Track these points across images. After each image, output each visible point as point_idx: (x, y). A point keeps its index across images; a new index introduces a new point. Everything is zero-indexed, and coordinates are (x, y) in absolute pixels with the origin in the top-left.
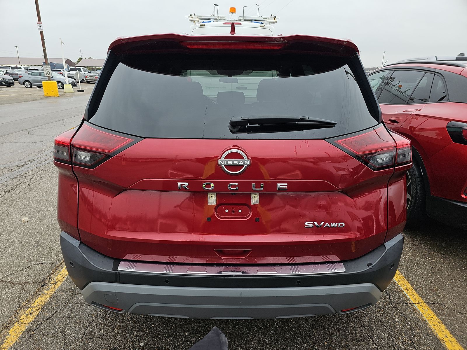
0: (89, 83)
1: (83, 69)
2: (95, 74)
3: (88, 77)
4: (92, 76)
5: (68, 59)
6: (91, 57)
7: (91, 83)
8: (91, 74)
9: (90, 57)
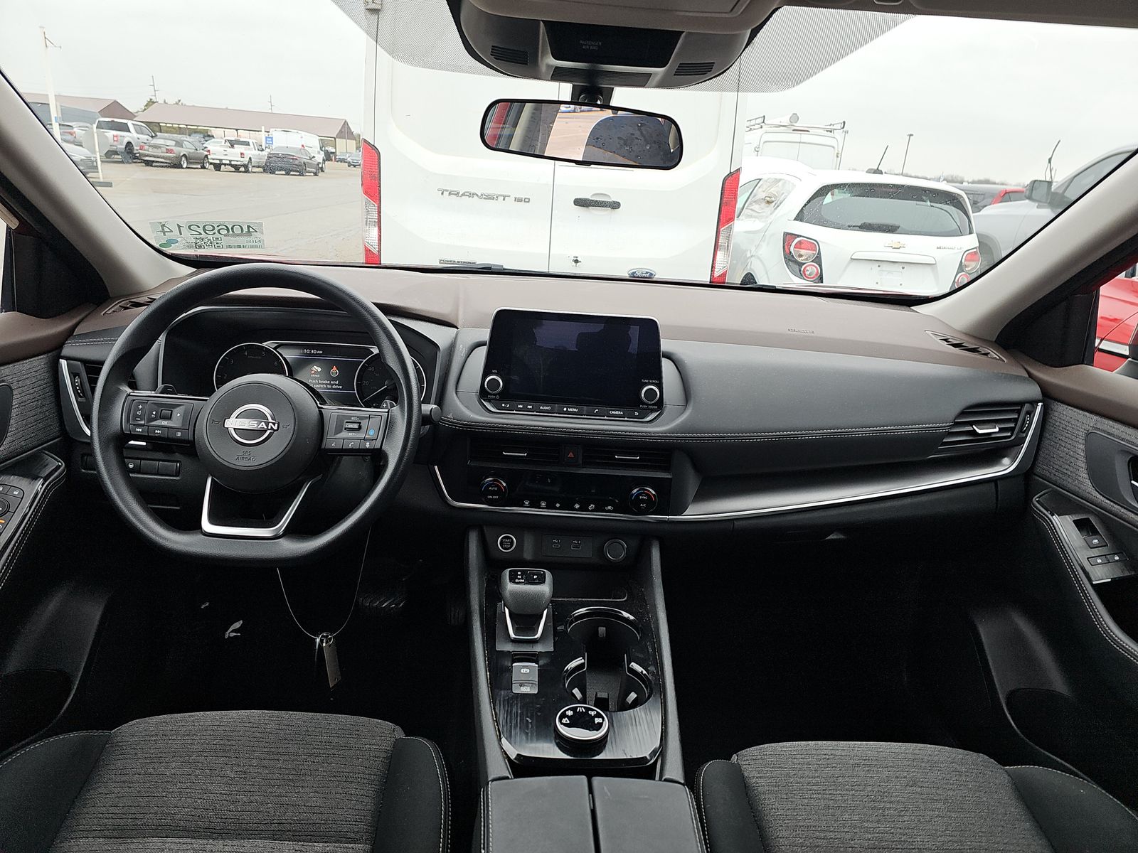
0: (149, 163)
1: (133, 124)
2: (169, 143)
3: (146, 147)
4: (157, 147)
5: (116, 102)
6: (179, 101)
7: (154, 164)
8: (155, 141)
9: (177, 101)
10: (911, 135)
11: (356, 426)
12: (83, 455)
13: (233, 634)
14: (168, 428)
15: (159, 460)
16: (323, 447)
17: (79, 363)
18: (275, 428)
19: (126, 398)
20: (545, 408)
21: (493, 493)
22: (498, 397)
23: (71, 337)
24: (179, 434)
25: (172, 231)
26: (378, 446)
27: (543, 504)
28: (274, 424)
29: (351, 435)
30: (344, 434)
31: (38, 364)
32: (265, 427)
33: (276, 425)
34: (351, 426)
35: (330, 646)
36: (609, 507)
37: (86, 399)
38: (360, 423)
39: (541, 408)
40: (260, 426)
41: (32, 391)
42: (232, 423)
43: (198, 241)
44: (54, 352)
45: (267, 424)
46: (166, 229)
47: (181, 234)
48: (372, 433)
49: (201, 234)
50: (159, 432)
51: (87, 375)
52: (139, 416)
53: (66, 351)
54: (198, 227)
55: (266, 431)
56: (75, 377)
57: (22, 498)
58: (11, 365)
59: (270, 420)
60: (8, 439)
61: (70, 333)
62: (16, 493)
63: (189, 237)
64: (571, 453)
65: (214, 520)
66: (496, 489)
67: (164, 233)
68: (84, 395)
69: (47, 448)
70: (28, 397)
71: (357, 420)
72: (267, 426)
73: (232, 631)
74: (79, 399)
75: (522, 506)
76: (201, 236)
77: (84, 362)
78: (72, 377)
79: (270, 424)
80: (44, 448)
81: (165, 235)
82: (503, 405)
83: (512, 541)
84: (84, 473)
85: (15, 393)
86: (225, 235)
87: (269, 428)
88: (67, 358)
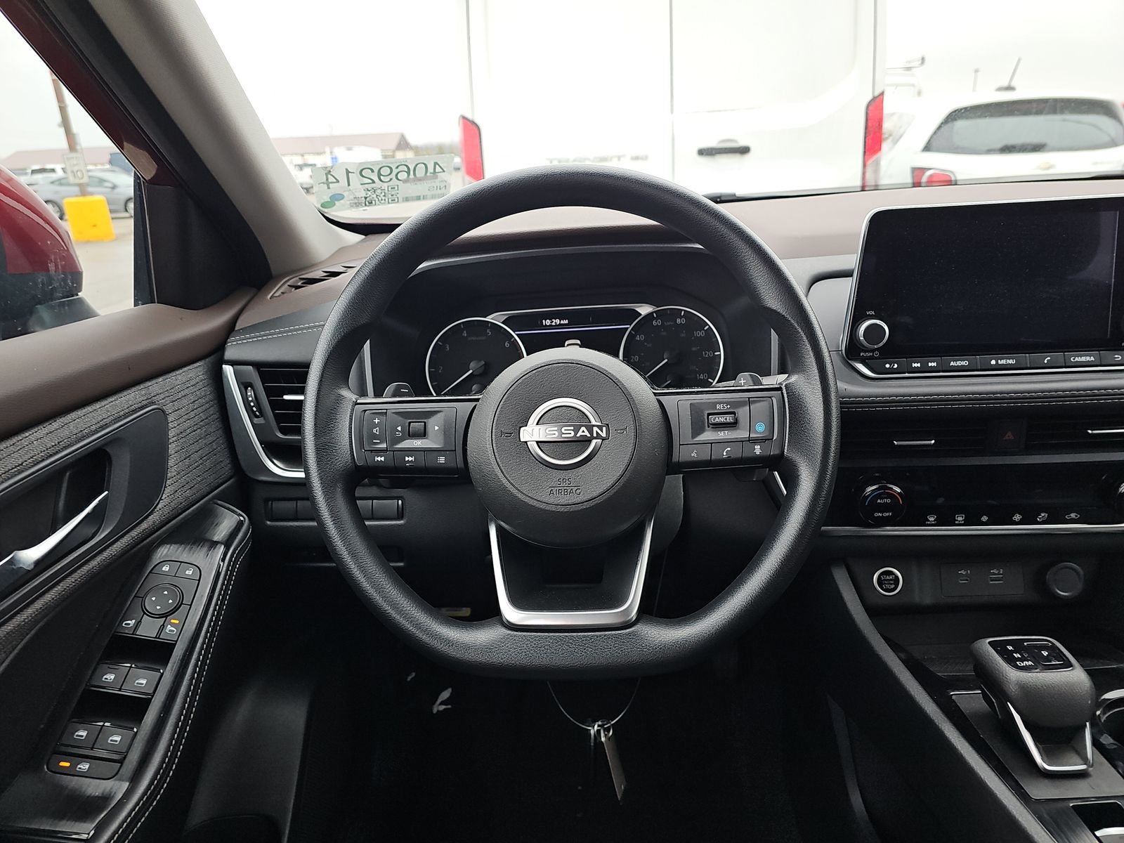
10: (977, 71)
11: (729, 419)
12: (266, 500)
13: (443, 707)
14: (425, 450)
15: (372, 498)
16: (675, 459)
17: (250, 368)
18: (604, 435)
19: (353, 410)
20: (959, 363)
21: (884, 508)
22: (877, 354)
23: (234, 332)
24: (442, 460)
25: (338, 181)
26: (774, 451)
27: (960, 519)
28: (600, 428)
29: (723, 435)
30: (708, 435)
31: (195, 374)
32: (589, 435)
33: (604, 429)
34: (721, 419)
35: (609, 739)
36: (1073, 515)
37: (264, 419)
38: (734, 413)
39: (952, 364)
40: (580, 433)
41: (192, 414)
42: (532, 433)
43: (369, 193)
44: (212, 357)
45: (590, 428)
46: (331, 179)
47: (349, 185)
48: (760, 428)
49: (374, 182)
50: (410, 459)
51: (263, 384)
52: (375, 437)
53: (230, 353)
54: (373, 171)
55: (590, 441)
56: (246, 389)
57: (199, 580)
58: (160, 379)
59: (593, 422)
60: (168, 491)
61: (230, 328)
62: (189, 572)
63: (358, 188)
64: (1009, 434)
65: (518, 601)
66: (889, 501)
67: (328, 183)
68: (260, 412)
69: (219, 497)
70: (188, 423)
71: (726, 408)
72: (591, 432)
73: (442, 703)
74: (256, 420)
75: (923, 523)
76: (373, 185)
77: (258, 365)
78: (243, 389)
79: (595, 429)
80: (214, 498)
81: (329, 188)
82: (888, 366)
83: (897, 577)
84: (270, 526)
85: (170, 418)
86: (405, 181)
87: (595, 435)
88: (233, 363)
